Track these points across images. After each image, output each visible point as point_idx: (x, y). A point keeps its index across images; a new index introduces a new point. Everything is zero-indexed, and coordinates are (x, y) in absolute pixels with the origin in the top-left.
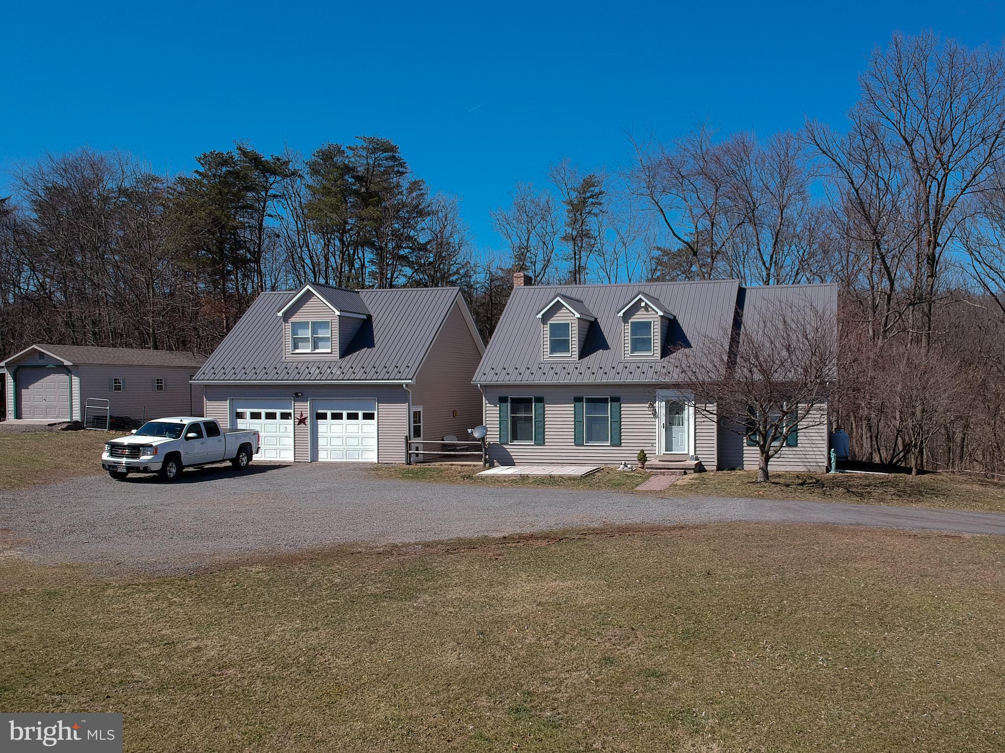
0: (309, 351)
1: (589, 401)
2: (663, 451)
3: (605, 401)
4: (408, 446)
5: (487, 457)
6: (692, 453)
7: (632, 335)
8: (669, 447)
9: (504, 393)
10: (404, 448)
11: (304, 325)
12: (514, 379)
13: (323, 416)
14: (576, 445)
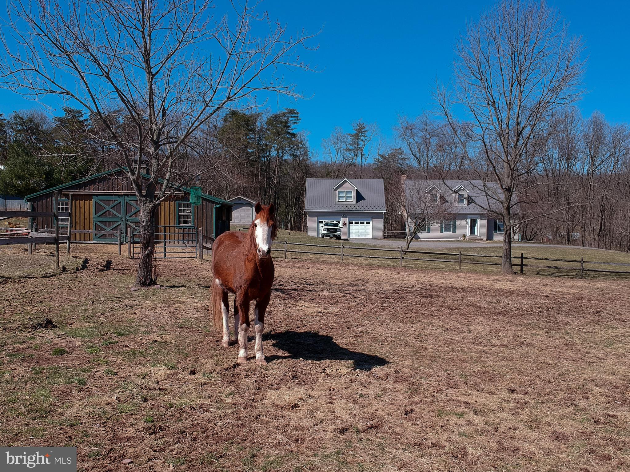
0: (345, 201)
1: (445, 219)
2: (469, 234)
3: (451, 219)
4: (384, 233)
6: (479, 235)
7: (458, 198)
11: (343, 192)
13: (352, 223)
14: (441, 233)
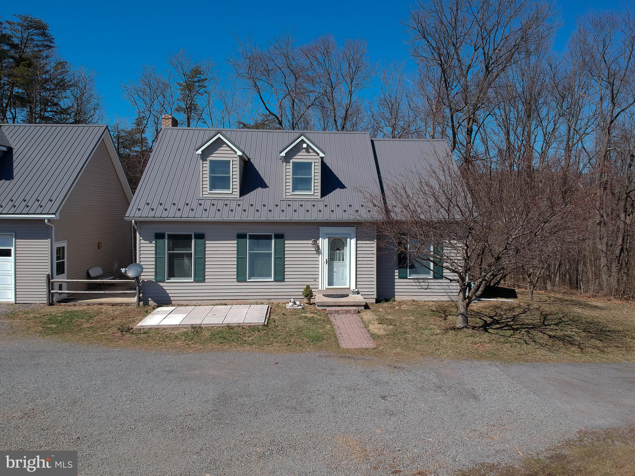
1: (252, 237)
2: (326, 286)
3: (269, 237)
4: (50, 285)
5: (141, 295)
6: (353, 287)
7: (293, 174)
8: (330, 283)
9: (160, 229)
10: (46, 287)
12: (172, 214)
14: (238, 281)
